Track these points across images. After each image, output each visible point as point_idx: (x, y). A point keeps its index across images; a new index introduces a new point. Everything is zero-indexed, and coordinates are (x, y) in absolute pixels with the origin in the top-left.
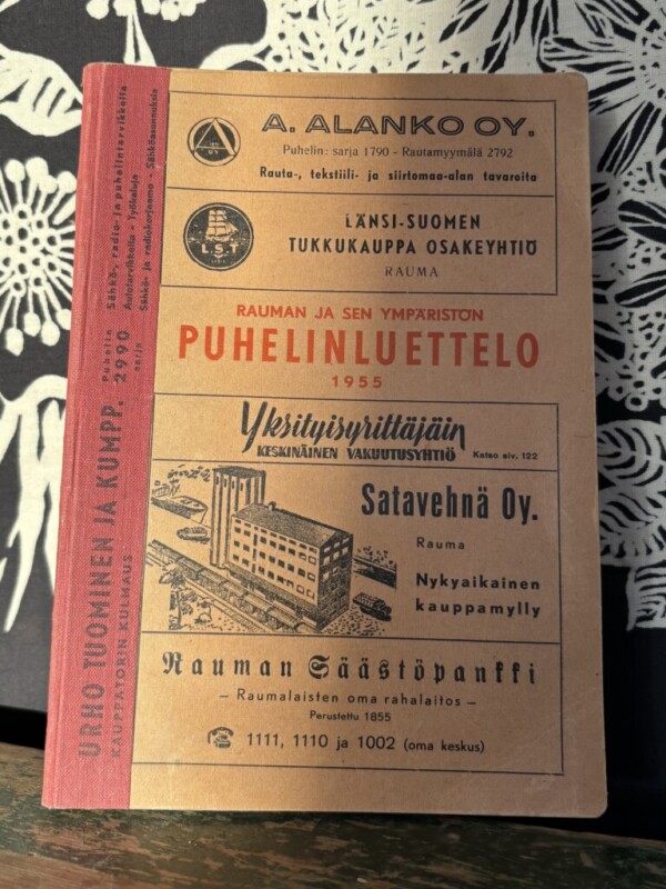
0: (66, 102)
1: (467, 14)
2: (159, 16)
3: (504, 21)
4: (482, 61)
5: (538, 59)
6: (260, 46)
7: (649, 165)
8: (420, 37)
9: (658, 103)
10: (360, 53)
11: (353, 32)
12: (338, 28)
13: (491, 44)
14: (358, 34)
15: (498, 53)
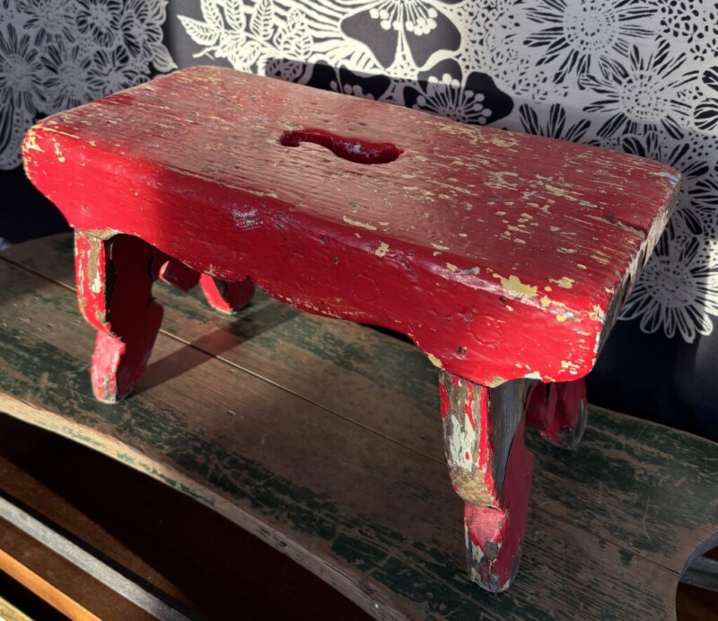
0: (371, 64)
1: (550, 56)
2: (413, 32)
3: (565, 63)
4: (553, 78)
5: (578, 82)
6: (457, 53)
7: (618, 139)
8: (527, 62)
9: (627, 114)
10: (500, 64)
11: (498, 54)
12: (492, 51)
13: (558, 71)
14: (500, 56)
15: (561, 76)
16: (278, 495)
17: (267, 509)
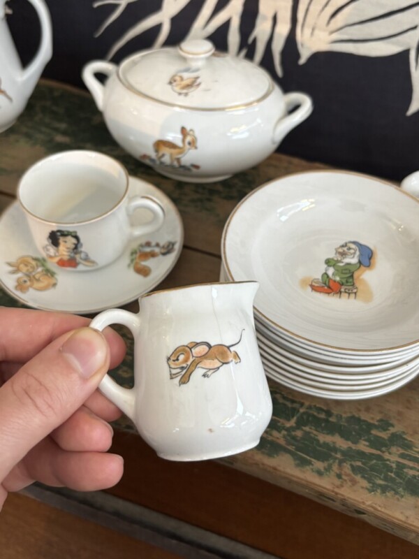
16: (324, 438)
17: (320, 465)
